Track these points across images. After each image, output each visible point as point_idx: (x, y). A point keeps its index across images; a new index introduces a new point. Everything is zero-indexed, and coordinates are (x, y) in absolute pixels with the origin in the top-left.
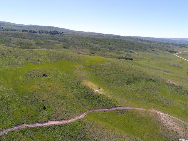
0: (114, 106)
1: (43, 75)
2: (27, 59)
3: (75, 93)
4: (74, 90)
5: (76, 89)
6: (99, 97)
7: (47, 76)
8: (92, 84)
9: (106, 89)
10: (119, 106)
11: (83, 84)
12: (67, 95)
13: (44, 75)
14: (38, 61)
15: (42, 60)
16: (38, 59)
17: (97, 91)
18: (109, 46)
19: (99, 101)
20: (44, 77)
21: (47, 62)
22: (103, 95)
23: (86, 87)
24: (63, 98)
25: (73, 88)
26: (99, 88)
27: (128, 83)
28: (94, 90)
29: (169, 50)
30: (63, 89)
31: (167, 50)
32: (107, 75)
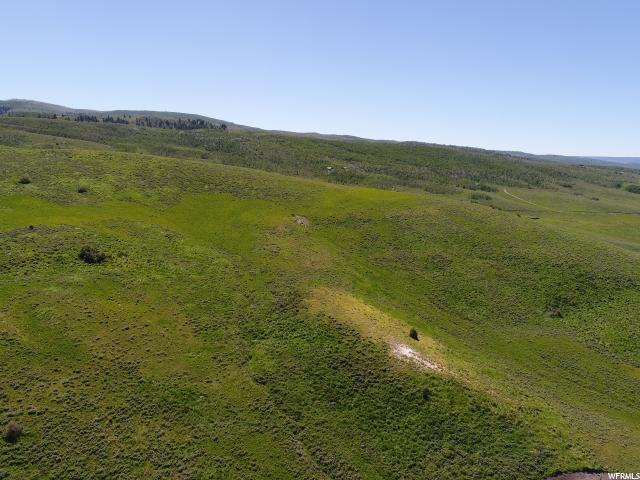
0: (552, 470)
1: (82, 256)
2: (25, 182)
3: (270, 365)
4: (260, 348)
5: (270, 341)
6: (426, 397)
7: (101, 259)
8: (368, 309)
9: (452, 339)
10: (587, 470)
11: (314, 307)
12: (215, 385)
13: (88, 257)
14: (81, 191)
15: (102, 187)
16: (83, 182)
17: (406, 351)
18: (398, 167)
19: (435, 428)
20: (81, 265)
21: (130, 199)
22: (452, 381)
23: (335, 331)
24: (178, 406)
25: (256, 334)
26: (414, 335)
27: (559, 305)
28: (386, 347)
29: (625, 185)
30: (191, 340)
31: (619, 186)
32: (439, 263)
